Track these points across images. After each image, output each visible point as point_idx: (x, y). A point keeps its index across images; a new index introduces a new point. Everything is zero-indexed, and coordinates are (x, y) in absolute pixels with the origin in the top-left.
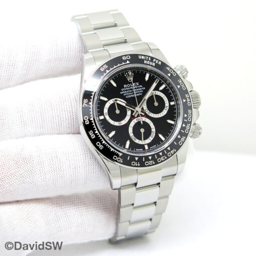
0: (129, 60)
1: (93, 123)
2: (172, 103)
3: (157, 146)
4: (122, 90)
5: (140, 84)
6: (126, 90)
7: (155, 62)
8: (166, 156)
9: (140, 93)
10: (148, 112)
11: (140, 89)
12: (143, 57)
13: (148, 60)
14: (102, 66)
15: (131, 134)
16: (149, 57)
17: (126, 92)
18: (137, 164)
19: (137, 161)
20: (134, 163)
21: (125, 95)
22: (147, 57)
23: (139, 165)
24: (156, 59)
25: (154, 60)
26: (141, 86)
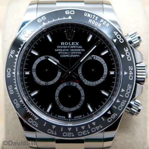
0: (71, 15)
1: (14, 78)
2: (112, 73)
3: (83, 116)
4: (58, 47)
5: (80, 45)
6: (63, 49)
7: (102, 23)
8: (90, 130)
9: (78, 54)
10: (81, 77)
11: (79, 50)
12: (89, 15)
13: (94, 19)
14: (40, 17)
15: (57, 98)
16: (96, 16)
17: (61, 50)
18: (54, 132)
19: (54, 130)
20: (50, 131)
21: (59, 53)
22: (94, 16)
23: (55, 134)
24: (104, 20)
25: (102, 21)
26: (80, 47)
